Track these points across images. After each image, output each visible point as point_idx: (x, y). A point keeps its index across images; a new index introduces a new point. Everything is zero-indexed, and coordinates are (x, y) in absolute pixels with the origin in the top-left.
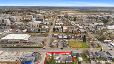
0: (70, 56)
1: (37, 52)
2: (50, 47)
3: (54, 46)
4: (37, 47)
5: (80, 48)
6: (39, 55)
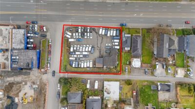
0: (117, 42)
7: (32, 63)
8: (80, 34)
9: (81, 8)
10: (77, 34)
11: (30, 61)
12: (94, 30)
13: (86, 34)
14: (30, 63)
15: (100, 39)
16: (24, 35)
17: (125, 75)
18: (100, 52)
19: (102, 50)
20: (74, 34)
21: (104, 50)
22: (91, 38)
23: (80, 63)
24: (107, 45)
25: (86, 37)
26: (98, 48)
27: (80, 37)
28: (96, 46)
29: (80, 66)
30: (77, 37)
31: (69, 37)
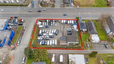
0: (75, 27)
1: (16, 18)
2: (40, 5)
3: (48, 3)
4: (17, 6)
5: (94, 6)
6: (19, 25)
7: (5, 40)
8: (47, 23)
9: (49, 11)
10: (45, 23)
11: (4, 39)
12: (58, 21)
13: (52, 23)
14: (3, 40)
15: (62, 26)
16: (6, 22)
17: (87, 49)
18: (63, 34)
19: (64, 33)
20: (43, 23)
21: (66, 33)
22: (56, 25)
23: (46, 42)
24: (68, 29)
25: (52, 25)
26: (61, 32)
27: (48, 25)
28: (59, 30)
29: (46, 44)
30: (46, 25)
31: (40, 24)
